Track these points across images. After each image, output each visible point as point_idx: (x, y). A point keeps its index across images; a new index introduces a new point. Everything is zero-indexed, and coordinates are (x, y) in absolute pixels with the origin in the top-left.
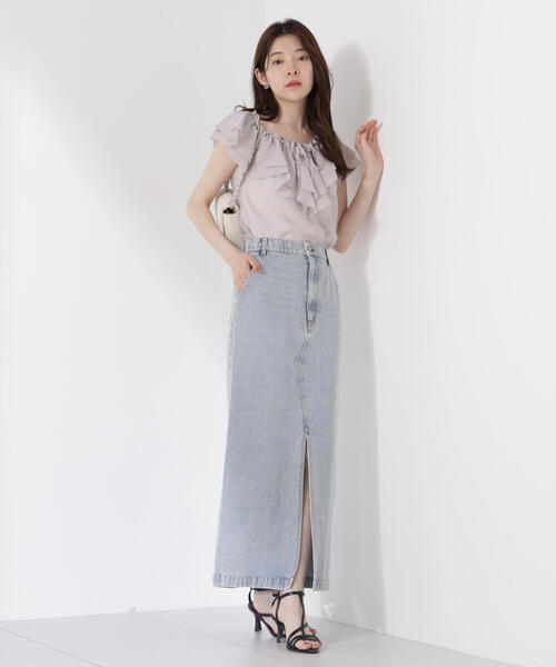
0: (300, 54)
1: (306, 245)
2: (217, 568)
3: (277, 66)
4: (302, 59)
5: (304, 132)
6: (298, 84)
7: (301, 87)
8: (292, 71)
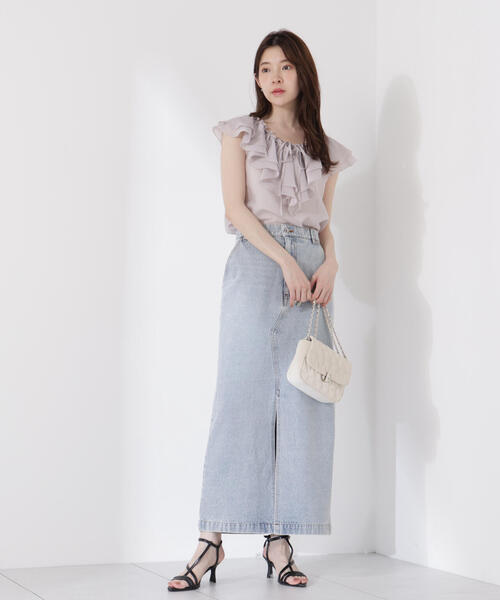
0: (285, 64)
1: (283, 227)
2: (201, 516)
3: (266, 74)
4: (286, 68)
5: (293, 130)
6: (282, 91)
7: (285, 94)
8: (276, 80)
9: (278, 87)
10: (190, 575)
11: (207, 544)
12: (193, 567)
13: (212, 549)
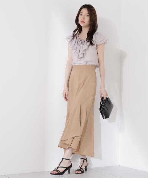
6: (84, 22)
7: (85, 23)
8: (83, 18)
9: (83, 20)
10: (81, 169)
11: (83, 160)
12: (81, 166)
13: (85, 161)
